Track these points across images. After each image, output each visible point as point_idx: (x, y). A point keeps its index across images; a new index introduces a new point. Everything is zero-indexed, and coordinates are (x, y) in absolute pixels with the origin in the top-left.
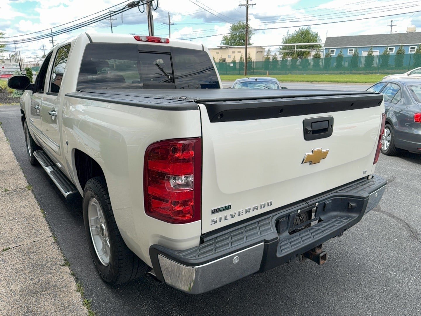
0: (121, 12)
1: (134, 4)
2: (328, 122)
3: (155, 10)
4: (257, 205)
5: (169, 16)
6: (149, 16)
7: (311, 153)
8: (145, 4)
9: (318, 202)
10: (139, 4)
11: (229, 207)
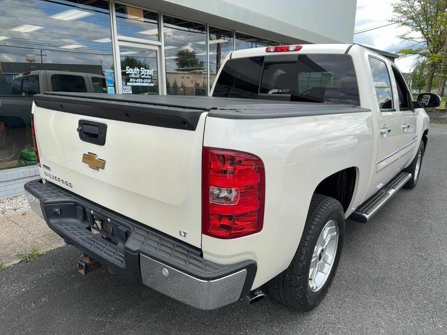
2: (98, 128)
9: (110, 219)
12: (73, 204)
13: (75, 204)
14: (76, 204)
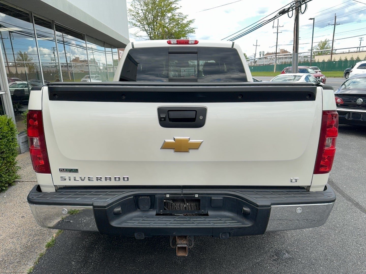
0: (273, 20)
1: (284, 11)
2: (195, 112)
3: (303, 13)
4: (110, 177)
5: (336, 17)
6: (296, 20)
7: (172, 141)
8: (294, 9)
9: (199, 194)
10: (289, 11)
11: (76, 171)
12: (133, 197)
13: (134, 196)
14: (136, 196)
